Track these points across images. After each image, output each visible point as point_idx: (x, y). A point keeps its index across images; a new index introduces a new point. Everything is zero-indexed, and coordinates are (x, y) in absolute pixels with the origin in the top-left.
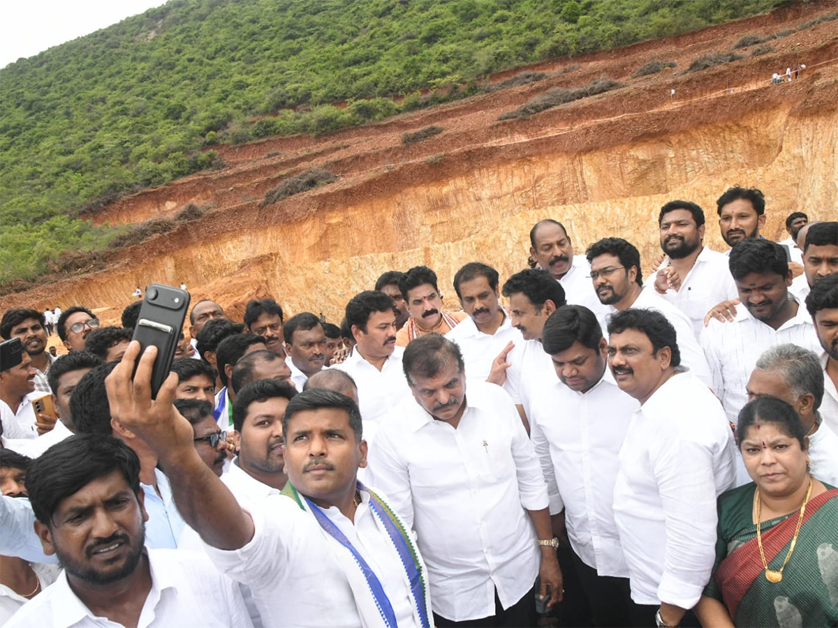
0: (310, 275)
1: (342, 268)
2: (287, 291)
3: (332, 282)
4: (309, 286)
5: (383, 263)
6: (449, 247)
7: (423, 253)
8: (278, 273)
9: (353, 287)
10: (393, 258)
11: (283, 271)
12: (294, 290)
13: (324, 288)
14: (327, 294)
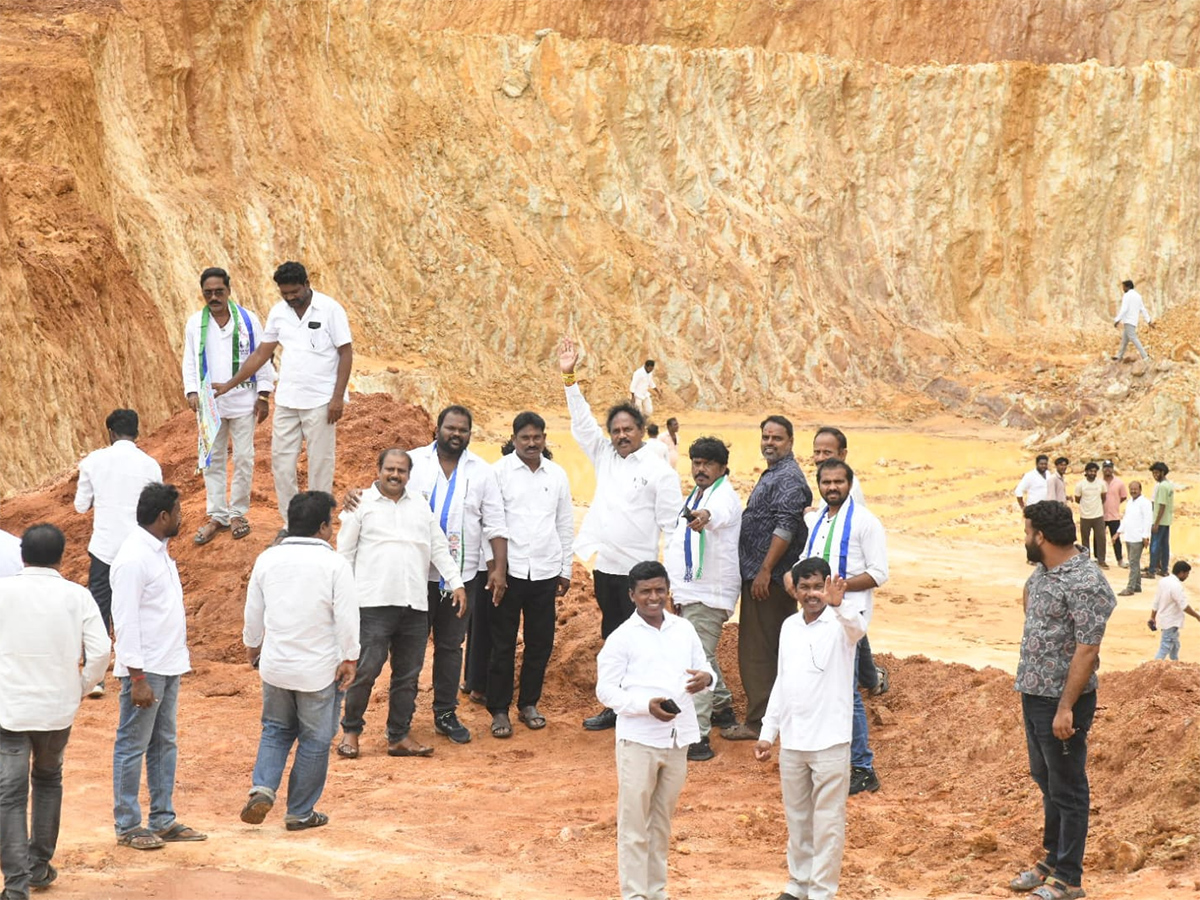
0: (428, 86)
1: (587, 86)
2: (286, 141)
3: (522, 147)
4: (401, 140)
5: (791, 107)
6: (1151, 88)
7: (1002, 94)
8: (258, 49)
9: (610, 187)
10: (846, 87)
11: (290, 44)
12: (325, 144)
13: (473, 165)
14: (480, 197)
